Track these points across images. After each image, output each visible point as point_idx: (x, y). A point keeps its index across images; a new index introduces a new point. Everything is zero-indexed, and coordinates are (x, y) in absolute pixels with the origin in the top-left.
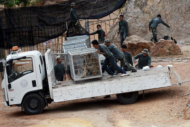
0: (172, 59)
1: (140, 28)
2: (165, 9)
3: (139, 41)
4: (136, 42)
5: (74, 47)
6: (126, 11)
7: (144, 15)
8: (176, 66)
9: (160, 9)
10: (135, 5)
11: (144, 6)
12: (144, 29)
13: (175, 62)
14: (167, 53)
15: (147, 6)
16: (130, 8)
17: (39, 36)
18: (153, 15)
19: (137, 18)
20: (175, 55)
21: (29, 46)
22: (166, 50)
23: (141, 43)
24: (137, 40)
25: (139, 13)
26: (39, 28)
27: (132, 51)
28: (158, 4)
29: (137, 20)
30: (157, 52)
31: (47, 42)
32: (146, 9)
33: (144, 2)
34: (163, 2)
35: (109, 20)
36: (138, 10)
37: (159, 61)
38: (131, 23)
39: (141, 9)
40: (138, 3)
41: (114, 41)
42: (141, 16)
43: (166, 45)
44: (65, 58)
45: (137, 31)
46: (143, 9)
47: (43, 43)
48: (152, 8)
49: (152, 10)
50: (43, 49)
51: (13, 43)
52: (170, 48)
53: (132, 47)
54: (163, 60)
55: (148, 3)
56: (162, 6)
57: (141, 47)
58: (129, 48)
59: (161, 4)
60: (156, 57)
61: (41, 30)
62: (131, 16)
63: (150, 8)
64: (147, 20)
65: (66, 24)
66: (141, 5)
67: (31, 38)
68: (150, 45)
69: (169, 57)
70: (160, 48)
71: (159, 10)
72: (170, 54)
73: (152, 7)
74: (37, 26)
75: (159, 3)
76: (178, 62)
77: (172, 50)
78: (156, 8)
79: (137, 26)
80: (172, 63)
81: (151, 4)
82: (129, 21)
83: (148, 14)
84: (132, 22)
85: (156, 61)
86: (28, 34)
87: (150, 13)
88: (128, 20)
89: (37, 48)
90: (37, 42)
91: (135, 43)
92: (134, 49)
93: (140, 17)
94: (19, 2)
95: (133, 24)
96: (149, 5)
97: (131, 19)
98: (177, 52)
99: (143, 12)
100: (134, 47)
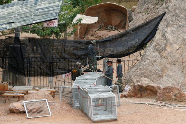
0: (176, 105)
1: (157, 72)
2: (183, 56)
3: (148, 84)
4: (146, 84)
5: (85, 83)
6: (145, 54)
7: (162, 59)
8: (176, 112)
9: (178, 55)
10: (154, 49)
11: (162, 51)
12: (160, 73)
13: (177, 108)
14: (173, 98)
15: (166, 52)
16: (149, 51)
17: (59, 68)
18: (170, 61)
19: (155, 61)
20: (180, 101)
21: (49, 76)
22: (172, 96)
23: (149, 86)
24: (147, 83)
25: (157, 57)
26: (60, 61)
27: (141, 93)
28: (177, 51)
29: (155, 63)
30: (163, 97)
31: (66, 74)
32: (164, 54)
33: (163, 47)
34: (182, 49)
35: (129, 60)
36: (156, 54)
37: (163, 106)
38: (148, 65)
39: (159, 53)
40: (158, 47)
41: (130, 81)
42: (159, 60)
43: (172, 91)
44: (73, 92)
45: (153, 74)
46: (161, 54)
47: (63, 75)
48: (170, 54)
49: (170, 55)
50: (62, 81)
51: (33, 71)
52: (176, 94)
53: (141, 89)
54: (167, 105)
55: (167, 48)
56: (181, 53)
57: (149, 90)
58: (138, 90)
59: (179, 51)
60: (161, 101)
61: (62, 63)
62: (149, 59)
63: (169, 53)
64: (164, 64)
65: (86, 59)
66: (160, 50)
67: (51, 69)
68: (158, 89)
69: (174, 103)
70: (166, 93)
71: (177, 57)
72: (175, 100)
73: (171, 52)
74: (58, 58)
75: (178, 49)
76: (180, 109)
77: (178, 97)
78: (174, 54)
79: (154, 70)
80: (174, 109)
81: (169, 50)
82: (146, 64)
83: (165, 59)
84: (150, 65)
85: (160, 105)
86: (49, 65)
87: (168, 58)
88: (146, 62)
89: (56, 79)
90: (57, 73)
91: (144, 86)
92: (143, 91)
93: (157, 61)
94: (50, 33)
95: (150, 67)
96: (167, 50)
97: (148, 61)
98: (183, 99)
99: (161, 57)
100: (143, 90)
